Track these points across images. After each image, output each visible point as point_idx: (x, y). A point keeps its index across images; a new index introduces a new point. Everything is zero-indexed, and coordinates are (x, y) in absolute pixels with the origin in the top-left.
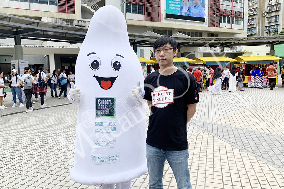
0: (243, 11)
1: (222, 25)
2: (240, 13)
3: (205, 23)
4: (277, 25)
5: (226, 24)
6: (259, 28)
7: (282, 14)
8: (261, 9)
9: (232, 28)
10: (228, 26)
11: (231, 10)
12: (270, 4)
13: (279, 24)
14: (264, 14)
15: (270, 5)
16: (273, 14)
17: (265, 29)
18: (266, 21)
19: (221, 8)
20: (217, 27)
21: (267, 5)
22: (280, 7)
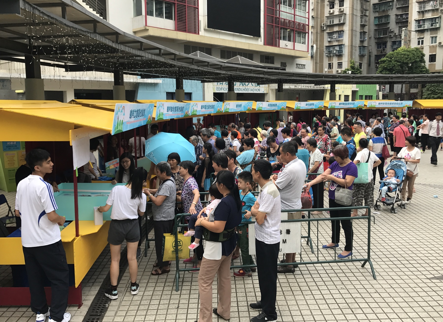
0: (307, 23)
1: (283, 43)
2: (304, 25)
3: (259, 39)
4: (342, 45)
5: (287, 42)
6: (317, 48)
7: (348, 29)
8: (319, 19)
9: (294, 49)
10: (290, 44)
11: (293, 20)
12: (331, 12)
13: (343, 43)
14: (324, 28)
15: (332, 15)
16: (336, 29)
17: (325, 50)
18: (326, 39)
19: (281, 17)
20: (276, 46)
21: (327, 14)
22: (345, 19)
